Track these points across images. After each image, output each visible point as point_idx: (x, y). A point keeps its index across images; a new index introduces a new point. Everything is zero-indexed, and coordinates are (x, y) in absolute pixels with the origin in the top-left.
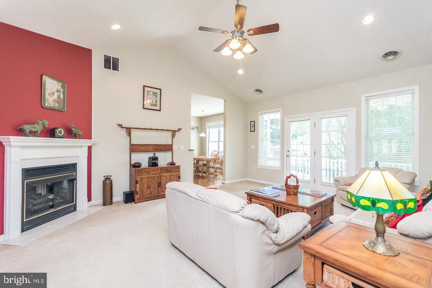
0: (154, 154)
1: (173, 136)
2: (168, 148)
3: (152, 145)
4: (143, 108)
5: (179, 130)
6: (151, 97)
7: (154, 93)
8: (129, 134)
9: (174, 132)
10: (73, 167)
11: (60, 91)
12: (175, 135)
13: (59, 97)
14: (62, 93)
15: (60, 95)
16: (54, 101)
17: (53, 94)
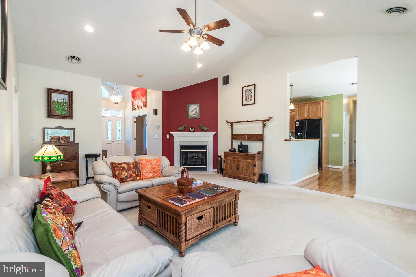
0: (241, 142)
1: (264, 126)
2: (259, 137)
3: (245, 135)
4: (242, 105)
5: (270, 118)
6: (248, 94)
7: (250, 90)
8: (231, 127)
9: (264, 122)
10: (205, 147)
11: (197, 109)
12: (265, 125)
13: (196, 112)
14: (197, 110)
15: (196, 111)
16: (193, 114)
17: (193, 111)
